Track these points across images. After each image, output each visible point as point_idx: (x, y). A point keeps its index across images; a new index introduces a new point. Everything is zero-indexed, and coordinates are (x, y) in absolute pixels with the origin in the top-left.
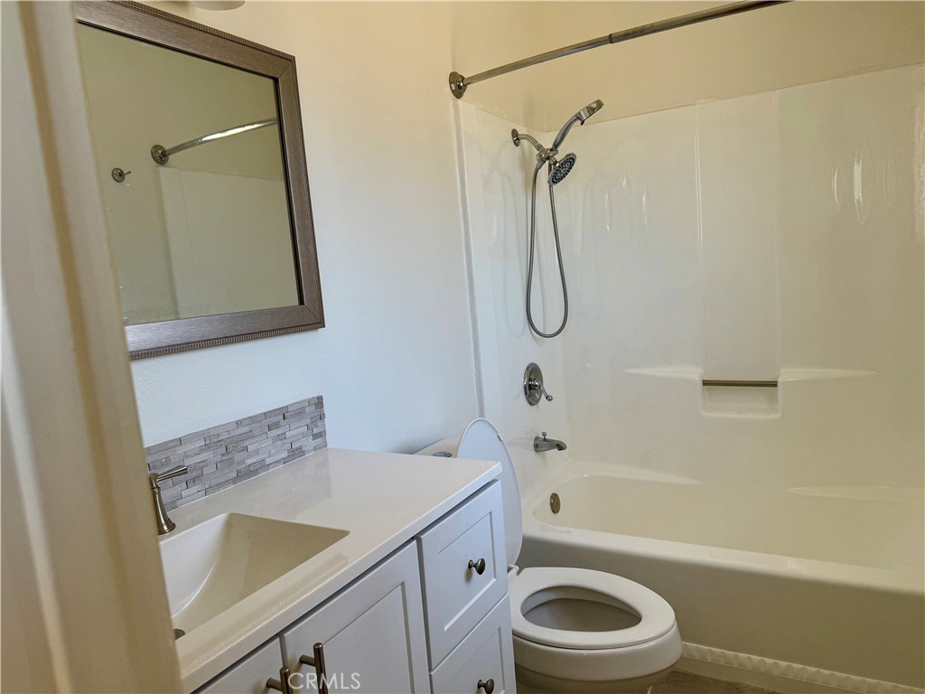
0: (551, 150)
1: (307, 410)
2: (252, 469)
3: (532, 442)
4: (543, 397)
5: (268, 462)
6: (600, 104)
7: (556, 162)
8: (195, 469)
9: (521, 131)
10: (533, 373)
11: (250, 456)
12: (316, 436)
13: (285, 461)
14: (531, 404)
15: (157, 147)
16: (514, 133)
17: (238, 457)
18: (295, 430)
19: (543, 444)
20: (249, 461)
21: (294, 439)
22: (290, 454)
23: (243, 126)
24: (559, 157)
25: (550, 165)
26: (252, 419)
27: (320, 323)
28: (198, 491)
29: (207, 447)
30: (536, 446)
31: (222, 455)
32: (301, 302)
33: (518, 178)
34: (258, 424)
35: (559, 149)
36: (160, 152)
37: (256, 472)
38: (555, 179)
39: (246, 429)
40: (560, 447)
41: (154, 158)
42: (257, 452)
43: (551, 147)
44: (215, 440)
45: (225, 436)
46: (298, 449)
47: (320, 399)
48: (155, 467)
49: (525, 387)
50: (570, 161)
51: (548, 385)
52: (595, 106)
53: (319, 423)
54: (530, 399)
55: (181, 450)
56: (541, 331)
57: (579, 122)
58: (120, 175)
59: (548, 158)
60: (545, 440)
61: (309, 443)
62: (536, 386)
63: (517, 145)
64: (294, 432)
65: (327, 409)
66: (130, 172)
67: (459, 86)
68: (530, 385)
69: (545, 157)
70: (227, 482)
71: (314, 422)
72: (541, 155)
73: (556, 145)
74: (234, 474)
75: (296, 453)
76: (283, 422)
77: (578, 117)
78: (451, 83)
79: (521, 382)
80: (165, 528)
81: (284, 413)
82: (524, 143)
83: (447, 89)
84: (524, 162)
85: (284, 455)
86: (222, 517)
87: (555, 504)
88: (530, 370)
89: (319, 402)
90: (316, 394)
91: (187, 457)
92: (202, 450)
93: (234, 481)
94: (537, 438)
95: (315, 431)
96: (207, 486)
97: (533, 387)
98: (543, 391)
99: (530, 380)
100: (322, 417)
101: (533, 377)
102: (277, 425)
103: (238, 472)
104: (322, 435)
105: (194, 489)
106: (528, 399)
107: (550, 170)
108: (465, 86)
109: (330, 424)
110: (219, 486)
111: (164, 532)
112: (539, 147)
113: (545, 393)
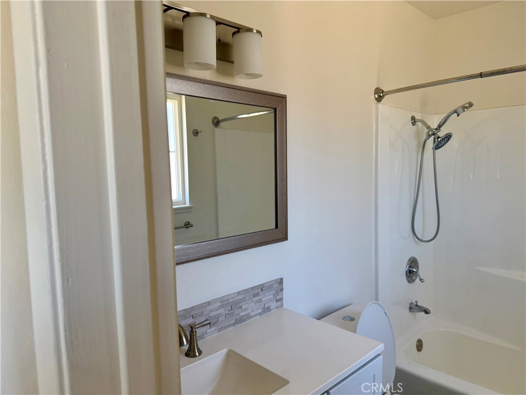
0: (436, 129)
1: (274, 286)
2: (243, 318)
3: (408, 306)
4: (418, 279)
5: (251, 314)
6: (471, 105)
7: (439, 138)
8: (215, 318)
9: (418, 117)
10: (413, 263)
11: (243, 311)
12: (277, 301)
13: (260, 314)
14: (409, 282)
15: (215, 118)
16: (413, 118)
17: (236, 312)
18: (267, 297)
19: (414, 308)
20: (242, 314)
21: (266, 302)
22: (264, 310)
23: (259, 112)
24: (442, 134)
25: (435, 139)
26: (246, 291)
27: (286, 238)
28: (215, 330)
29: (222, 306)
30: (410, 308)
31: (229, 310)
32: (277, 227)
33: (414, 144)
34: (248, 294)
35: (441, 129)
36: (216, 120)
37: (245, 320)
38: (437, 147)
39: (241, 297)
40: (427, 312)
41: (213, 123)
42: (246, 309)
43: (436, 127)
44: (226, 303)
45: (231, 300)
46: (267, 307)
47: (282, 279)
48: (196, 317)
49: (406, 272)
50: (448, 137)
51: (422, 271)
52: (467, 105)
53: (280, 293)
54: (409, 279)
55: (209, 308)
56: (420, 237)
57: (456, 114)
58: (197, 133)
59: (434, 134)
60: (417, 305)
61: (273, 305)
62: (414, 271)
63: (414, 125)
64: (266, 298)
65: (284, 286)
66: (201, 132)
67: (380, 95)
68: (410, 271)
69: (433, 133)
70: (229, 326)
71: (277, 293)
72: (429, 133)
73: (440, 126)
74: (234, 321)
75: (267, 310)
76: (261, 293)
77: (455, 112)
78: (375, 94)
79: (404, 268)
80: (197, 354)
81: (262, 287)
82: (419, 124)
83: (372, 97)
84: (418, 134)
85: (260, 311)
86: (225, 351)
87: (420, 346)
88: (411, 261)
89: (281, 281)
90: (279, 277)
91: (211, 311)
92: (219, 308)
93: (234, 325)
94: (411, 303)
95: (278, 298)
96: (220, 327)
97: (411, 273)
98: (418, 275)
99: (410, 267)
100: (282, 290)
101: (412, 265)
102: (257, 294)
103: (236, 320)
104: (281, 300)
105: (213, 329)
106: (407, 279)
107: (434, 142)
108: (384, 96)
109: (286, 294)
110: (226, 327)
111: (196, 356)
112: (428, 127)
113: (420, 277)
